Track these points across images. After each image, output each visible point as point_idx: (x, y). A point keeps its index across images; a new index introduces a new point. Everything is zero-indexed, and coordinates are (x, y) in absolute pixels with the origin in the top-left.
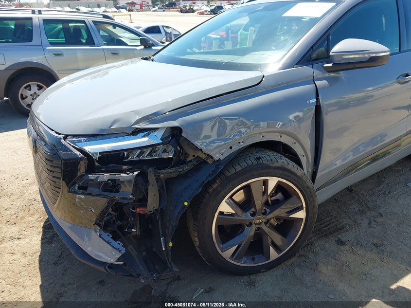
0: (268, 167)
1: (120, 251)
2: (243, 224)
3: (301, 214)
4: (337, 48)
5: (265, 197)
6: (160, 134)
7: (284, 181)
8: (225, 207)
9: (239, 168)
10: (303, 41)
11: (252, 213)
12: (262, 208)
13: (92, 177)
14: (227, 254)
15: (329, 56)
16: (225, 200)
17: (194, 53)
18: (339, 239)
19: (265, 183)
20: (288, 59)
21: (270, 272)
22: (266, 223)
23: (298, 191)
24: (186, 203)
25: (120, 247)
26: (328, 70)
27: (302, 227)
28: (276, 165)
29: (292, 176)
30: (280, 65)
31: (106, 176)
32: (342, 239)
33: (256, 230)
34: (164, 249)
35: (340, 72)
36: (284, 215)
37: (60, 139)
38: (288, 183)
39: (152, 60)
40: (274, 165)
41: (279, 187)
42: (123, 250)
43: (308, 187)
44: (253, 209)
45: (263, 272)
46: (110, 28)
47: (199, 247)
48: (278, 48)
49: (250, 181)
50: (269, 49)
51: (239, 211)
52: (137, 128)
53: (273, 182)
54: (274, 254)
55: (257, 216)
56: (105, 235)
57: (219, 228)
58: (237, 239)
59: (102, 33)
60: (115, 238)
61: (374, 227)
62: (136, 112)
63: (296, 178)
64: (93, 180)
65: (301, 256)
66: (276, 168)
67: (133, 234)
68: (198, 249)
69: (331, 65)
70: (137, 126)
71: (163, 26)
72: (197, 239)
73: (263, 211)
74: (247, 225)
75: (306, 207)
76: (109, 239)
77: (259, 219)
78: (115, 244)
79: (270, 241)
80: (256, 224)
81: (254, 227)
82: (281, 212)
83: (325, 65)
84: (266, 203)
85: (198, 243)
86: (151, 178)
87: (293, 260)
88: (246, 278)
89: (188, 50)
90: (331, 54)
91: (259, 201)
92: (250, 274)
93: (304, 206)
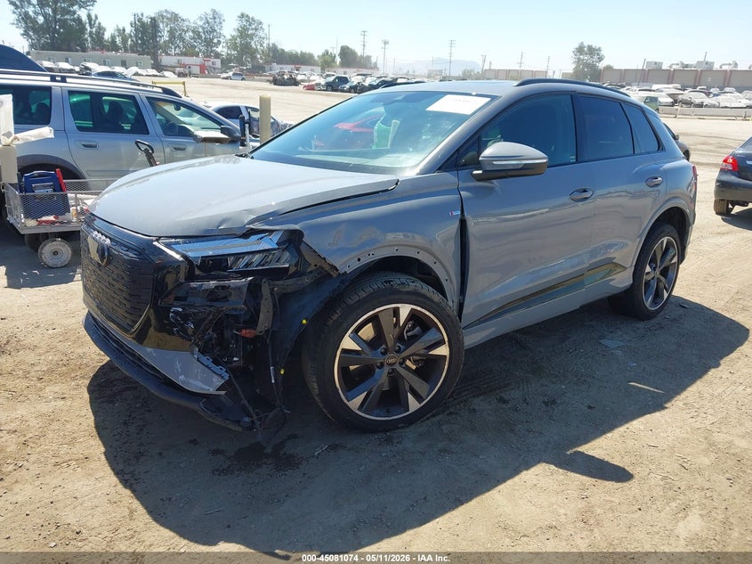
0: (399, 292)
1: (222, 377)
2: (372, 365)
3: (443, 351)
4: (488, 152)
5: (397, 330)
6: (276, 238)
7: (419, 309)
8: (348, 343)
9: (363, 295)
10: (447, 144)
11: (383, 351)
12: (395, 345)
13: (193, 284)
14: (355, 403)
15: (479, 162)
16: (348, 334)
17: (310, 153)
18: (501, 398)
19: (396, 312)
20: (428, 163)
21: (412, 428)
22: (401, 364)
23: (436, 320)
24: (304, 322)
25: (223, 372)
26: (478, 178)
27: (446, 367)
28: (407, 289)
29: (427, 302)
30: (418, 170)
31: (213, 283)
32: (505, 397)
33: (389, 373)
34: (273, 381)
35: (494, 181)
36: (422, 352)
37: (153, 241)
38: (423, 311)
39: (252, 158)
40: (405, 290)
41: (413, 316)
42: (227, 377)
43: (448, 316)
44: (384, 346)
45: (402, 427)
46: (170, 109)
47: (318, 396)
48: (416, 150)
49: (377, 310)
50: (406, 151)
51: (367, 350)
52: (252, 229)
53: (405, 310)
54: (414, 405)
55: (389, 355)
56: (204, 359)
57: (344, 370)
58: (367, 384)
59: (159, 117)
60: (216, 362)
61: (546, 386)
62: (250, 211)
63: (433, 305)
64: (195, 288)
65: (451, 413)
66: (408, 293)
67: (234, 364)
68: (317, 398)
69: (480, 172)
70: (251, 226)
71: (247, 108)
72: (315, 386)
73: (397, 348)
74: (378, 368)
75: (449, 341)
76: (209, 363)
77: (392, 359)
78: (217, 369)
79: (407, 388)
80: (389, 365)
81: (386, 369)
82: (418, 347)
83: (475, 172)
84: (400, 338)
85: (317, 391)
86: (265, 290)
87: (441, 416)
88: (382, 435)
89: (300, 149)
90: (480, 159)
91: (390, 336)
92: (385, 431)
93: (446, 339)
